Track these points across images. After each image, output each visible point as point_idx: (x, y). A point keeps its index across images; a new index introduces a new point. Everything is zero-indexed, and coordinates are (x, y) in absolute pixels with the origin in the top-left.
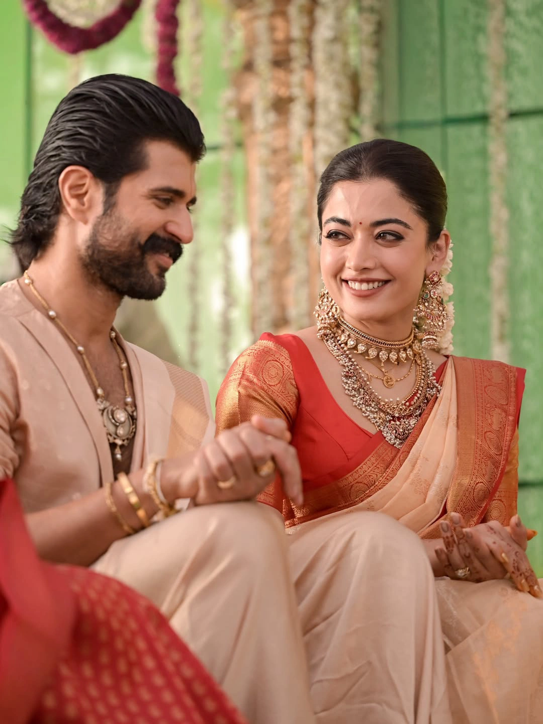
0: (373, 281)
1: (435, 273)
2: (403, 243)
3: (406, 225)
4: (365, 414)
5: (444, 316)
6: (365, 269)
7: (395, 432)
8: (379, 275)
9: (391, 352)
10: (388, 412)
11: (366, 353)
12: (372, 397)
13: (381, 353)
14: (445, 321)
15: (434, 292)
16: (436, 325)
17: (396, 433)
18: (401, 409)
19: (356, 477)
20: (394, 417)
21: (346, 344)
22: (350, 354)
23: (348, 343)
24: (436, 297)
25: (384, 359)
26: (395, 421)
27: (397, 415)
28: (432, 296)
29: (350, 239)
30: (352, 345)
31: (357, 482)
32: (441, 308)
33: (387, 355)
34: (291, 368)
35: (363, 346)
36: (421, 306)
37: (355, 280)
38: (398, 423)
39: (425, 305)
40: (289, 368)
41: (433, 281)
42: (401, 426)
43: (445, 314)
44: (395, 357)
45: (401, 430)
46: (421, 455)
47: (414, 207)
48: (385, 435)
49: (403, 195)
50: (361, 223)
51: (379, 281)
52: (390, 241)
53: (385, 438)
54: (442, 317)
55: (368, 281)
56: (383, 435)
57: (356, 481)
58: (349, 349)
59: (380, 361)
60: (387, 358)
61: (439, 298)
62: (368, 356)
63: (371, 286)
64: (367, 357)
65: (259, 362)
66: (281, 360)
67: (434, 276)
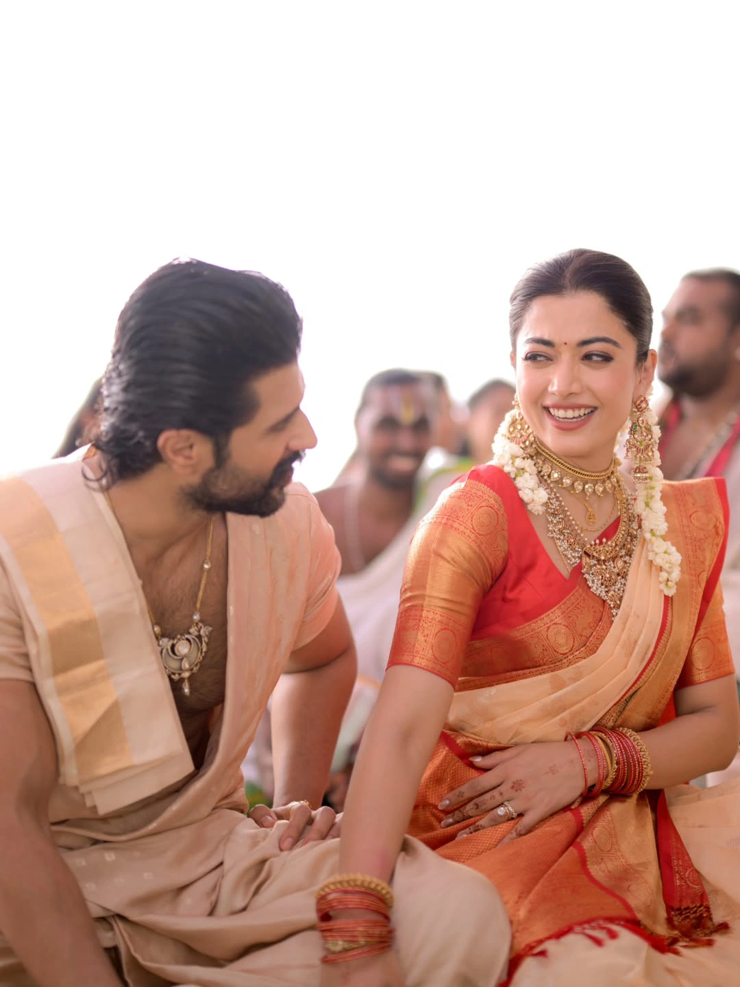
0: (579, 407)
1: (643, 399)
2: (612, 364)
3: (615, 343)
4: (571, 561)
5: (653, 444)
6: (571, 394)
7: (601, 577)
8: (586, 400)
9: (597, 483)
10: (593, 556)
11: (571, 487)
12: (578, 538)
13: (587, 486)
15: (643, 420)
16: (646, 457)
17: (602, 579)
18: (607, 551)
19: (552, 618)
20: (599, 560)
21: (549, 476)
22: (554, 487)
23: (551, 475)
25: (589, 493)
26: (601, 565)
27: (603, 558)
28: (641, 425)
29: (552, 360)
31: (554, 624)
32: (650, 437)
33: (593, 488)
34: (506, 517)
35: (568, 479)
37: (558, 407)
38: (604, 567)
39: (635, 438)
40: (504, 517)
42: (608, 571)
44: (601, 489)
45: (608, 576)
46: (632, 611)
47: (625, 324)
48: (590, 584)
49: (613, 311)
50: (565, 344)
51: (586, 407)
52: (596, 362)
53: (590, 588)
54: (652, 447)
55: (573, 407)
56: (588, 585)
57: (554, 622)
58: (552, 482)
59: (586, 495)
60: (593, 491)
61: (647, 425)
62: (574, 490)
63: (577, 413)
64: (572, 492)
65: (470, 508)
66: (496, 507)
67: (642, 402)
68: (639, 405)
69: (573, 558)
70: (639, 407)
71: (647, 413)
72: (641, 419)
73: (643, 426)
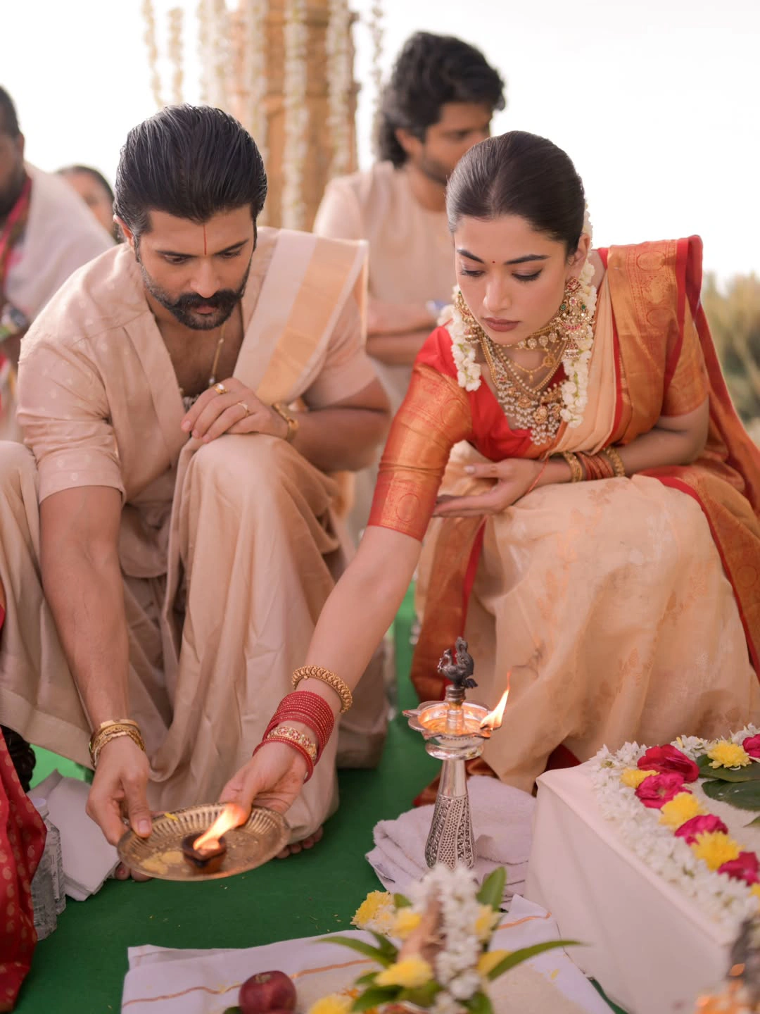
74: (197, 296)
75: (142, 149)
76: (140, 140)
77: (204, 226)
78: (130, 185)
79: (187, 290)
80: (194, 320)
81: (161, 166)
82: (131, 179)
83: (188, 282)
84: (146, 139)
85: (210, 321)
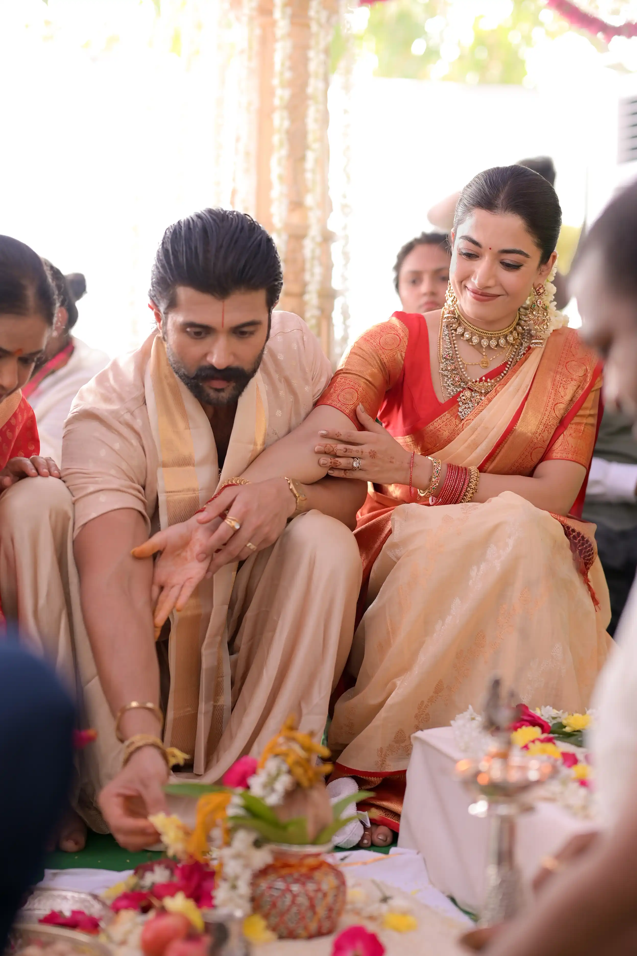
1: (541, 286)
3: (527, 255)
5: (547, 320)
9: (492, 339)
11: (470, 340)
13: (482, 341)
14: (548, 324)
15: (540, 302)
16: (542, 328)
21: (456, 330)
23: (458, 329)
24: (541, 305)
25: (485, 346)
28: (538, 305)
29: (479, 258)
30: (460, 332)
32: (545, 314)
33: (488, 342)
34: (407, 343)
36: (530, 315)
39: (533, 314)
40: (405, 343)
41: (539, 293)
43: (548, 319)
44: (495, 344)
47: (536, 240)
50: (490, 249)
54: (546, 321)
58: (456, 335)
59: (482, 347)
60: (488, 344)
61: (543, 306)
62: (472, 342)
64: (470, 343)
65: (381, 332)
66: (402, 335)
67: (540, 288)
68: (538, 290)
69: (452, 390)
70: (538, 292)
71: (544, 297)
72: (538, 301)
73: (540, 306)
74: (212, 368)
75: (176, 237)
76: (175, 230)
77: (223, 302)
78: (163, 266)
79: (204, 363)
80: (208, 395)
81: (190, 248)
82: (164, 262)
83: (206, 355)
84: (181, 229)
85: (223, 397)
